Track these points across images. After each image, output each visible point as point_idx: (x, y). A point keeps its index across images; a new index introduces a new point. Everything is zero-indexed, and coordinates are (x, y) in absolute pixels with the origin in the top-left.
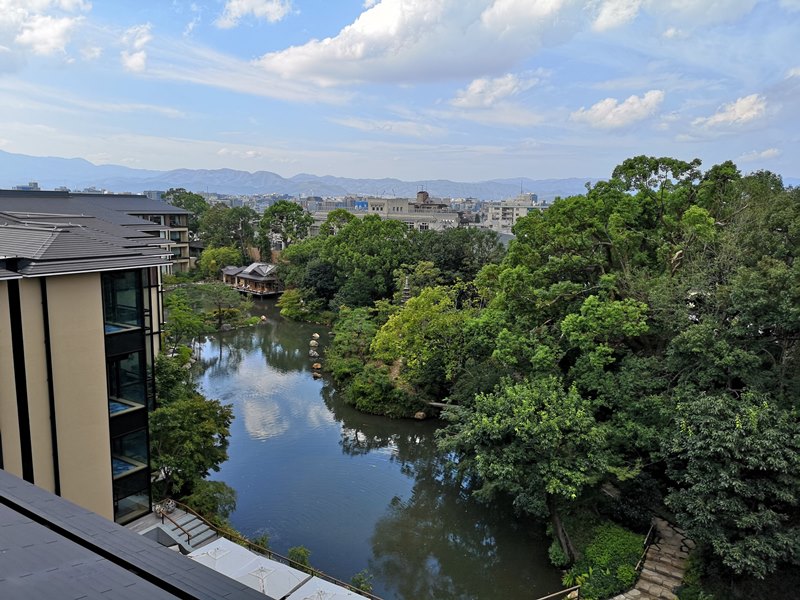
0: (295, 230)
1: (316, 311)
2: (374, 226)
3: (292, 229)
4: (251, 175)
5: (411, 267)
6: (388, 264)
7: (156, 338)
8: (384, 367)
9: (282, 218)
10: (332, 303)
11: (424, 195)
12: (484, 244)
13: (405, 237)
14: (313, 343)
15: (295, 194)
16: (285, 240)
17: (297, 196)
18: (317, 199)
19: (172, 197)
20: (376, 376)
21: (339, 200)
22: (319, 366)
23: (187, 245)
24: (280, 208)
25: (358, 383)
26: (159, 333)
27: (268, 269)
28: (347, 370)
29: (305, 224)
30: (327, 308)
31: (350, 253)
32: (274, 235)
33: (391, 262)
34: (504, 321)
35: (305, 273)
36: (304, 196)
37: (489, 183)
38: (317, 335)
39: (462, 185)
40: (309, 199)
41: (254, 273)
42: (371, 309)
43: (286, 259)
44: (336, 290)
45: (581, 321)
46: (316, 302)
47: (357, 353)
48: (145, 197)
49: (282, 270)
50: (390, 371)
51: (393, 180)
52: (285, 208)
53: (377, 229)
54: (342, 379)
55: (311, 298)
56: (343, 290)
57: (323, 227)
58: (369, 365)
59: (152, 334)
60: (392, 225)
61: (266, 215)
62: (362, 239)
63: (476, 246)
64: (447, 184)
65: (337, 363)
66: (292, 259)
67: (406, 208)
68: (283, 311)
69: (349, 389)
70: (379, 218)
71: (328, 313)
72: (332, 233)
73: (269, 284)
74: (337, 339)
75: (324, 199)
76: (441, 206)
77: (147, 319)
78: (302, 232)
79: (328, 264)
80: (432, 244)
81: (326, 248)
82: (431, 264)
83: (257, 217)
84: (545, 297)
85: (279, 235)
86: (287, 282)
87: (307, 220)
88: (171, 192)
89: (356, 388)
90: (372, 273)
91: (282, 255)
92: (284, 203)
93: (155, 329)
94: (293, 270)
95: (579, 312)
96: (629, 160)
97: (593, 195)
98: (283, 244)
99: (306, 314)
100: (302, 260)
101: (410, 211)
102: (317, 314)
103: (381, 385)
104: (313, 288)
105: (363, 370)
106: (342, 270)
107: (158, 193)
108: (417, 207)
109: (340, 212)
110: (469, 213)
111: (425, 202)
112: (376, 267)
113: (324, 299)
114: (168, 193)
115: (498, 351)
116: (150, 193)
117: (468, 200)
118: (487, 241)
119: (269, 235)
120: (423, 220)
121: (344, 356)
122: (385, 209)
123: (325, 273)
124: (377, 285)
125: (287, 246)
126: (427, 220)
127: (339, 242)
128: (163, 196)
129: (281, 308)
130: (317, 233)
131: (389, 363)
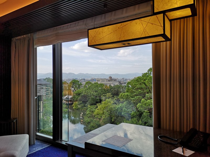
0: (77, 87)
1: (82, 107)
2: (97, 85)
3: (76, 87)
4: (67, 74)
5: (105, 95)
6: (100, 94)
7: (41, 113)
8: (98, 120)
9: (74, 84)
10: (86, 105)
11: (111, 77)
12: (124, 89)
13: (104, 88)
14: (81, 115)
15: (78, 78)
16: (75, 89)
17: (79, 78)
18: (84, 79)
19: (47, 80)
20: (96, 122)
21: (89, 79)
22: (82, 121)
23: (50, 92)
24: (73, 81)
25: (92, 124)
26: (42, 112)
27: (70, 97)
28: (89, 121)
29: (80, 86)
30: (85, 106)
31: (91, 92)
32: (72, 88)
33: (101, 94)
34: (125, 106)
35: (79, 98)
36: (81, 79)
37: (128, 74)
38: (82, 113)
39: (121, 75)
40: (82, 79)
41: (66, 98)
42: (96, 106)
43: (75, 94)
44: (87, 101)
45: (141, 105)
46: (82, 105)
47: (92, 117)
48: (40, 80)
49: (74, 97)
50: (100, 121)
51: (103, 74)
52: (75, 82)
53: (97, 86)
54: (88, 124)
55: (81, 104)
56: (89, 101)
57: (84, 86)
58: (94, 120)
59: (41, 112)
60: (101, 85)
61: (70, 83)
62: (93, 89)
63: (122, 89)
64: (117, 75)
65: (87, 119)
66: (76, 94)
67: (105, 81)
68: (74, 107)
69: (89, 126)
70: (98, 83)
71: (85, 108)
72: (87, 87)
73: (71, 101)
74: (87, 114)
75: (86, 79)
76: (115, 80)
77: (40, 108)
78: (79, 87)
79: (85, 95)
80: (111, 89)
81: (85, 91)
82: (110, 94)
83: (68, 84)
84: (134, 100)
85: (73, 88)
86: (75, 100)
87: (80, 84)
88: (47, 78)
89: (91, 126)
90: (96, 97)
91: (74, 93)
92: (75, 80)
93: (41, 111)
94: (77, 97)
95: (141, 103)
96: (151, 68)
97: (143, 76)
98: (74, 90)
99: (80, 108)
100: (79, 94)
101: (107, 81)
102: (83, 108)
103: (97, 124)
104: (81, 101)
105: (93, 121)
106: (88, 96)
107: (43, 79)
108: (109, 80)
109: (88, 82)
110: (123, 82)
111: (111, 79)
112: (97, 95)
113: (84, 104)
114: (46, 79)
115: (123, 113)
116: (41, 79)
117: (123, 79)
118: (124, 88)
119: (71, 88)
120: (110, 83)
121: (89, 118)
122: (100, 81)
123: (84, 97)
124: (97, 100)
125: (75, 91)
126: (111, 83)
127: (88, 89)
128: (44, 80)
129: (73, 106)
130: (83, 87)
131: (100, 119)
